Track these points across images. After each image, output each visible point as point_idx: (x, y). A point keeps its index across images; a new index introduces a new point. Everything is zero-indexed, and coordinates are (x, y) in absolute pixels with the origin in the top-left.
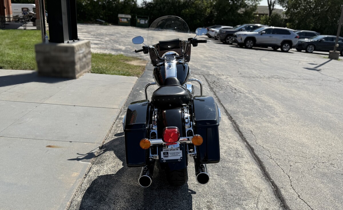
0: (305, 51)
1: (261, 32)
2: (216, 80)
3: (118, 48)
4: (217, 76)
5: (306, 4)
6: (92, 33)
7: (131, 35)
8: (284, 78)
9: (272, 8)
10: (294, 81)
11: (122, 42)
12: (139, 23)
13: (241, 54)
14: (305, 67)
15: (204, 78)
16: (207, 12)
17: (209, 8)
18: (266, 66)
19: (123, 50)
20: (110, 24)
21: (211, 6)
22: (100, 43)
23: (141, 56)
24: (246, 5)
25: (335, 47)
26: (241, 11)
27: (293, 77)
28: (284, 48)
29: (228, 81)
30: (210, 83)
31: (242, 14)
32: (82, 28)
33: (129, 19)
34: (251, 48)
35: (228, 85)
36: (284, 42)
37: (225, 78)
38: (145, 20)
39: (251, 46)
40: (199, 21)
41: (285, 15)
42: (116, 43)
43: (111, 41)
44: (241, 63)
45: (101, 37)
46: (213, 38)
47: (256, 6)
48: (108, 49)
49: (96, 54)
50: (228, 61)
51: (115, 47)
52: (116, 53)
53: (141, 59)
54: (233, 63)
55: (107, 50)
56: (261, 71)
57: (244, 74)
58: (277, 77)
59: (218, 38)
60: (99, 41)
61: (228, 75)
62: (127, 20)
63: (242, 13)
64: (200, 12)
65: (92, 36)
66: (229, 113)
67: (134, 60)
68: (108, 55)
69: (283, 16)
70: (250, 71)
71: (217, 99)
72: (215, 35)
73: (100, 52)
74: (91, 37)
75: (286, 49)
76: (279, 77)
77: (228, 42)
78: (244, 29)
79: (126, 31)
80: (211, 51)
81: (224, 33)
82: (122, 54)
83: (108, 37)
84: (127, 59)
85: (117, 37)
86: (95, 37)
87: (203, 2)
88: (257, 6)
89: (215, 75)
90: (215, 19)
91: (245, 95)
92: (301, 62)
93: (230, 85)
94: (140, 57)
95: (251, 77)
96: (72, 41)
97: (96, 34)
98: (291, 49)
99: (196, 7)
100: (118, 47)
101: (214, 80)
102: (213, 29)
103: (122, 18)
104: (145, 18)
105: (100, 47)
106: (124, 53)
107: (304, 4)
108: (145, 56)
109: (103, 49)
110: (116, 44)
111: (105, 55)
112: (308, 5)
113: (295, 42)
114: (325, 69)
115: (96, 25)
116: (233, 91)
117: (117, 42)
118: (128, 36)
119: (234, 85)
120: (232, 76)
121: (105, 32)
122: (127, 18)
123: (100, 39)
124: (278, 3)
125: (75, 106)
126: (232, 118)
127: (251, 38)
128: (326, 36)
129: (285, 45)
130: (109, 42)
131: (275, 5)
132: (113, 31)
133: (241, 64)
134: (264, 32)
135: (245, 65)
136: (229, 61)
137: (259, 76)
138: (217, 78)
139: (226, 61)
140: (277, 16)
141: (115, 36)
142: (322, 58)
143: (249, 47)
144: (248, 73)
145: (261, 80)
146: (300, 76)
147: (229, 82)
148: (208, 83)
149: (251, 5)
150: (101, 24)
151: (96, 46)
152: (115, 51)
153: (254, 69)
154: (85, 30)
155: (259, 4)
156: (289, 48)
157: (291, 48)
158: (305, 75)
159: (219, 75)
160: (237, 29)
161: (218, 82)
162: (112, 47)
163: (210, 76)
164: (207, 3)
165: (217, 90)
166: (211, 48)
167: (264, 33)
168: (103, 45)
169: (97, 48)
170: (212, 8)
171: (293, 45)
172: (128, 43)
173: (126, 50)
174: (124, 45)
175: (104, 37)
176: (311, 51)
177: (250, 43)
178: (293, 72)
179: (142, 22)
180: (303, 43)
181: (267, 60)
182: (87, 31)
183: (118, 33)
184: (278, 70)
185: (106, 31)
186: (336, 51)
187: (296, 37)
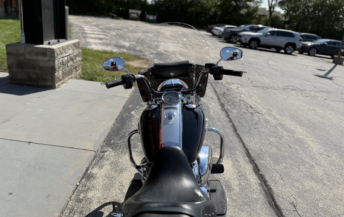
0: (307, 54)
1: (266, 33)
2: (226, 92)
3: (122, 45)
4: (226, 84)
5: (305, 8)
6: (101, 27)
7: (139, 30)
8: (300, 89)
9: (272, 10)
10: (312, 94)
11: (128, 37)
12: (148, 19)
13: (247, 55)
14: (316, 74)
15: (211, 87)
16: (211, 11)
17: (213, 7)
18: (277, 72)
19: (126, 47)
20: (121, 19)
21: (216, 6)
22: (105, 38)
23: (144, 55)
24: (249, 6)
25: (339, 52)
26: (243, 11)
27: (309, 88)
28: (288, 50)
29: (240, 92)
30: (219, 95)
31: (244, 15)
32: (93, 21)
33: (139, 15)
34: (255, 49)
35: (241, 99)
36: (288, 45)
37: (235, 87)
38: (154, 16)
39: (255, 46)
40: (203, 19)
41: (284, 17)
42: (121, 38)
43: (118, 36)
44: (249, 66)
45: (108, 31)
46: (217, 36)
47: (257, 8)
48: (111, 46)
49: (96, 51)
50: (235, 64)
51: (120, 43)
52: (118, 50)
53: (143, 59)
54: (241, 67)
55: (109, 47)
56: (273, 79)
57: (255, 83)
58: (292, 88)
59: (222, 36)
60: (105, 35)
61: (238, 84)
62: (137, 15)
63: (244, 13)
64: (204, 11)
65: (100, 30)
66: (252, 156)
67: (136, 60)
68: (109, 52)
69: (282, 18)
70: (261, 79)
71: (231, 124)
72: (219, 33)
73: (102, 49)
74: (98, 31)
75: (289, 51)
76: (295, 88)
77: (232, 41)
78: (248, 29)
79: (135, 25)
80: (216, 51)
81: (228, 33)
82: (124, 52)
83: (115, 32)
84: (128, 58)
85: (124, 32)
86: (102, 30)
87: (208, 2)
88: (259, 8)
89: (224, 84)
90: (218, 18)
91: (264, 117)
92: (309, 67)
93: (243, 100)
94: (143, 57)
95: (264, 87)
96: (57, 40)
97: (104, 28)
98: (294, 52)
99: (201, 6)
100: (122, 43)
101: (224, 91)
102: (217, 28)
103: (132, 13)
104: (154, 14)
105: (104, 43)
106: (127, 51)
107: (303, 7)
108: (148, 55)
109: (106, 45)
110: (121, 40)
111: (105, 52)
112: (307, 9)
113: (299, 45)
114: (337, 77)
115: (108, 18)
116: (249, 110)
117: (123, 38)
118: (136, 31)
119: (247, 100)
120: (244, 85)
121: (113, 27)
122: (137, 14)
123: (106, 34)
124: (279, 5)
125: (30, 142)
126: (259, 170)
127: (256, 39)
128: (328, 40)
129: (289, 48)
130: (114, 37)
131: (275, 7)
132: (121, 25)
133: (249, 68)
134: (269, 33)
135: (254, 70)
136: (237, 65)
137: (273, 86)
138: (227, 88)
139: (233, 64)
140: (277, 18)
141: (123, 31)
142: (326, 62)
143: (253, 47)
144: (259, 81)
145: (276, 92)
146: (315, 87)
147: (241, 94)
148: (218, 96)
149: (253, 7)
150: (113, 17)
151: (100, 41)
152: (118, 48)
153: (264, 75)
154: (95, 24)
155: (260, 5)
156: (292, 51)
157: (294, 50)
158: (320, 85)
159: (228, 83)
160: (242, 29)
161: (229, 95)
162: (116, 43)
163: (218, 84)
164: (212, 2)
165: (229, 108)
166: (216, 47)
167: (268, 35)
168: (107, 41)
169: (100, 44)
170: (216, 7)
171: (296, 48)
172: (134, 39)
173: (129, 47)
174: (129, 41)
175: (111, 31)
176: (313, 55)
177: (254, 44)
178: (306, 81)
179: (151, 17)
180: (306, 46)
181: (274, 63)
182: (97, 24)
183: (126, 28)
184: (290, 78)
185: (115, 25)
186: (341, 57)
187: (300, 40)
